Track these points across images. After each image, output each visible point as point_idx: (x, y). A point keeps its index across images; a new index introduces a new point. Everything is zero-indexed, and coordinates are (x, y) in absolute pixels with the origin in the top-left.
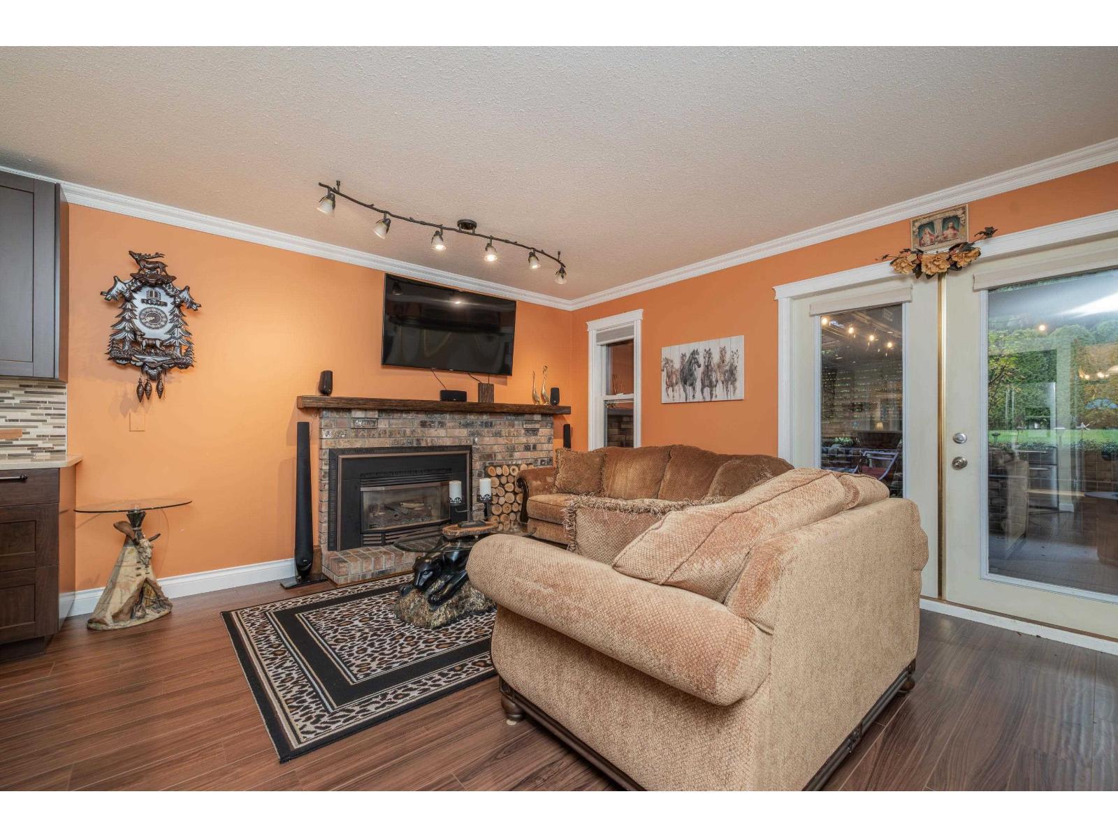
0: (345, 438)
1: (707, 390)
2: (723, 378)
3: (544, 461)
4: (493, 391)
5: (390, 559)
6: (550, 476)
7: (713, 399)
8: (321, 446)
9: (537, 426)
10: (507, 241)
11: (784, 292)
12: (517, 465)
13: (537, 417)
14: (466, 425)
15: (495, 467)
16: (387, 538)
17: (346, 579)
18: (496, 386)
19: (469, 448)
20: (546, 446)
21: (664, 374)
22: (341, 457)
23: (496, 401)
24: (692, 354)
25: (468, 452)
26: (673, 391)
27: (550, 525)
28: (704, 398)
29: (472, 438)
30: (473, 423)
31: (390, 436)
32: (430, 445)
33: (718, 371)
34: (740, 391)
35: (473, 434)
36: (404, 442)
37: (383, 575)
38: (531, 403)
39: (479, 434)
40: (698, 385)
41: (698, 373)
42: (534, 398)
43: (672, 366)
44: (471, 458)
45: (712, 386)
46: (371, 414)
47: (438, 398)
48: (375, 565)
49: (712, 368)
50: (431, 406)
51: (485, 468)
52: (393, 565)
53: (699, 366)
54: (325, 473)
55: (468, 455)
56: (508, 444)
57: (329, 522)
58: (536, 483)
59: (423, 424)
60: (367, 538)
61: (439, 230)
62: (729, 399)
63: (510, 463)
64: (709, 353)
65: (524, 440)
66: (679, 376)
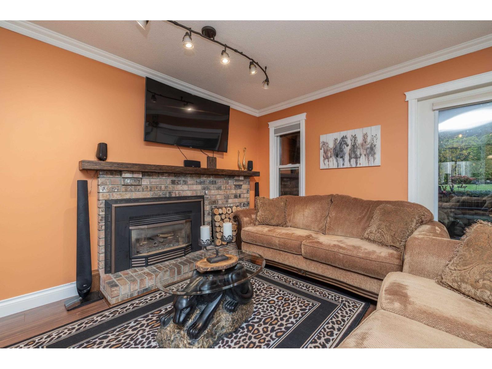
0: (117, 192)
1: (353, 161)
2: (365, 153)
3: (245, 204)
4: (216, 161)
5: (152, 279)
6: (253, 214)
7: (358, 166)
8: (99, 197)
9: (241, 183)
10: (236, 51)
11: (412, 96)
12: (230, 207)
13: (241, 178)
14: (201, 183)
15: (218, 208)
16: (149, 261)
17: (117, 299)
18: (218, 159)
19: (202, 197)
20: (246, 195)
21: (322, 151)
22: (114, 205)
23: (217, 168)
24: (342, 138)
25: (202, 200)
26: (328, 161)
27: (258, 247)
28: (351, 165)
29: (204, 191)
30: (204, 181)
31: (150, 191)
32: (177, 196)
33: (361, 148)
34: (378, 160)
35: (204, 189)
36: (161, 194)
37: (147, 292)
38: (237, 169)
39: (208, 189)
40: (347, 157)
41: (347, 150)
42: (239, 167)
43: (328, 146)
44: (204, 204)
45: (356, 158)
46: (136, 176)
47: (182, 165)
48: (140, 284)
49: (357, 147)
50: (178, 170)
51: (212, 209)
52: (154, 283)
53: (347, 146)
54: (102, 217)
55: (202, 202)
56: (225, 194)
57: (106, 252)
58: (246, 219)
59: (173, 182)
60: (134, 262)
61: (189, 32)
62: (370, 165)
63: (226, 206)
64: (355, 137)
65: (234, 192)
66: (332, 152)
